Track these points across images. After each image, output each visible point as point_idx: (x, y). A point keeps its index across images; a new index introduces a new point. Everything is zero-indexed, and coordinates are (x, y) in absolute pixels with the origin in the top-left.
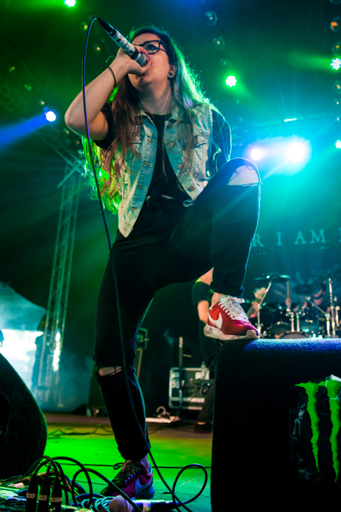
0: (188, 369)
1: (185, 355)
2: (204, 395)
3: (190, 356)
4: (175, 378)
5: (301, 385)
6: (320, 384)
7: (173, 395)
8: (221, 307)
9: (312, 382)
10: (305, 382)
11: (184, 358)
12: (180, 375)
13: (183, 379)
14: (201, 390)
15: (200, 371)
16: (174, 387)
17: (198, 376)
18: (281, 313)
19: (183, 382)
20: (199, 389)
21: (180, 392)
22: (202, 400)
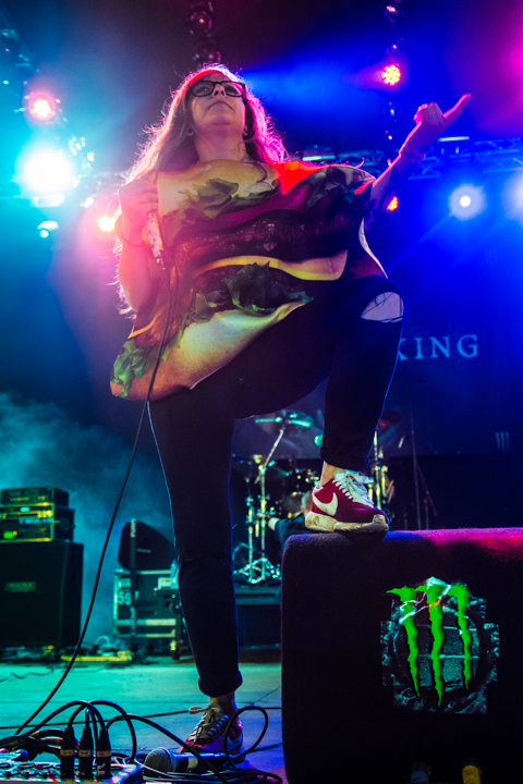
0: (145, 573)
1: (139, 550)
2: (175, 613)
3: (149, 551)
4: (123, 588)
5: (395, 591)
6: (417, 589)
7: (121, 617)
8: (337, 485)
9: (408, 587)
10: (400, 587)
11: (138, 554)
12: (132, 582)
13: (137, 589)
14: (171, 605)
15: (168, 576)
16: (121, 603)
17: (162, 583)
18: (299, 477)
19: (137, 594)
20: (167, 604)
21: (133, 610)
22: (172, 622)
